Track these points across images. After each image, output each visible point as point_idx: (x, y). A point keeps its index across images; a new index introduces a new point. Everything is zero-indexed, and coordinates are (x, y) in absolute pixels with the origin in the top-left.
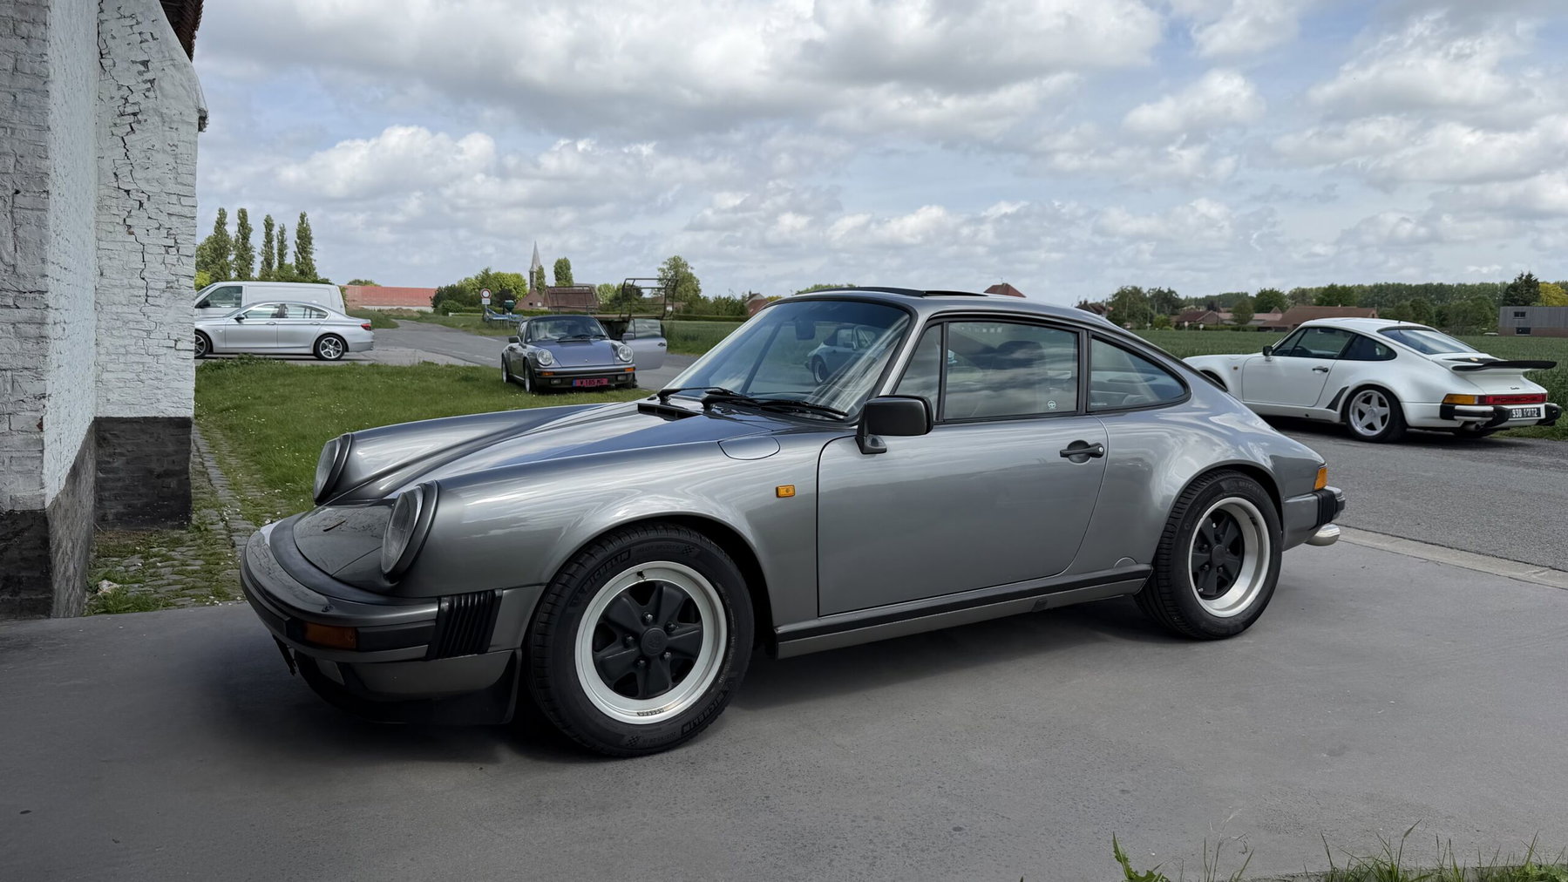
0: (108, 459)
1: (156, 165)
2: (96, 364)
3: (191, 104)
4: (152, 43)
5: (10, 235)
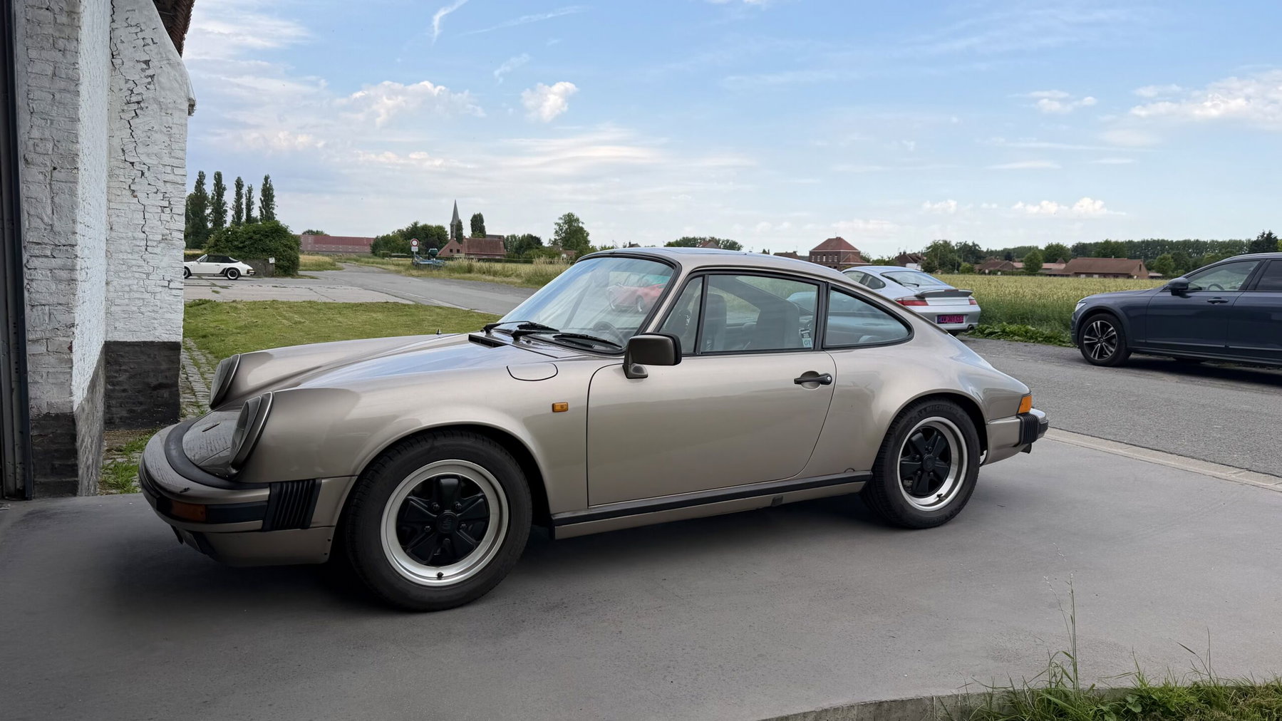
0: (115, 375)
1: (155, 143)
2: (107, 299)
3: (183, 94)
4: (152, 47)
5: (49, 201)
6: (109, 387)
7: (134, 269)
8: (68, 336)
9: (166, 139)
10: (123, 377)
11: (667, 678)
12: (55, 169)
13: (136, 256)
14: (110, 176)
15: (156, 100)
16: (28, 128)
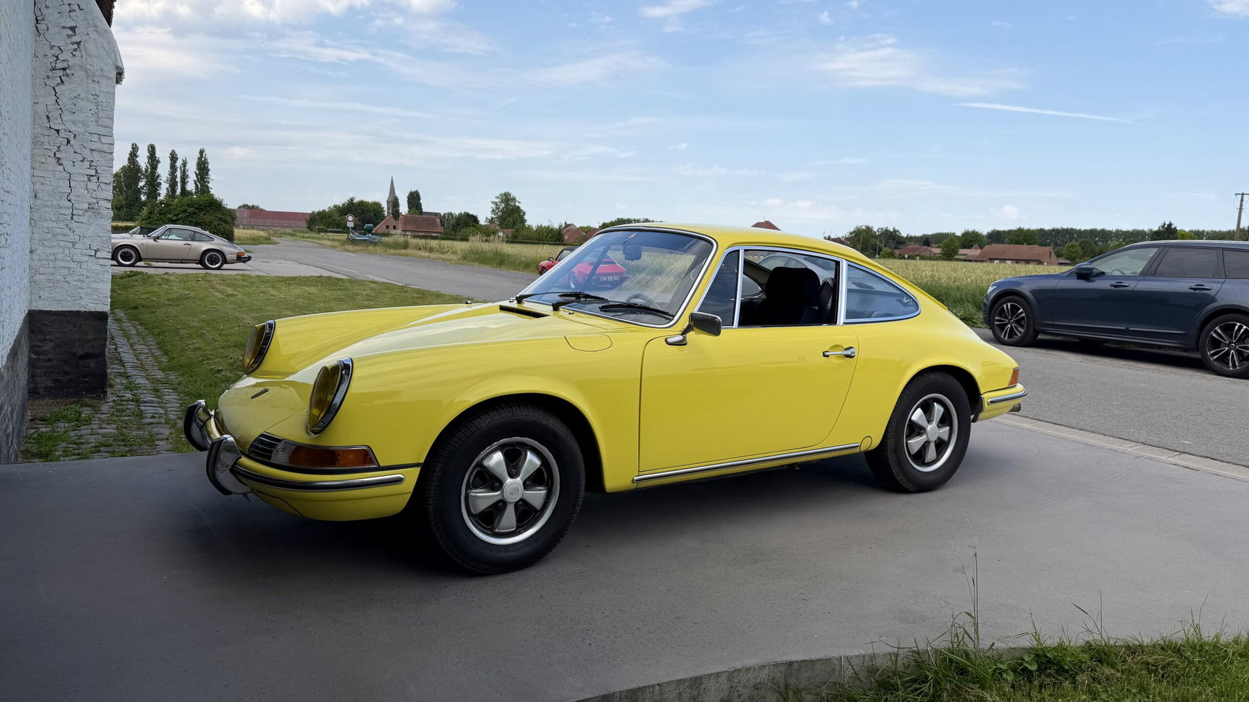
1: (81, 110)
2: (31, 268)
3: (110, 62)
4: (78, 13)
6: (33, 356)
7: (60, 237)
9: (93, 107)
10: (48, 347)
11: (585, 641)
13: (61, 225)
14: (35, 141)
15: (82, 67)
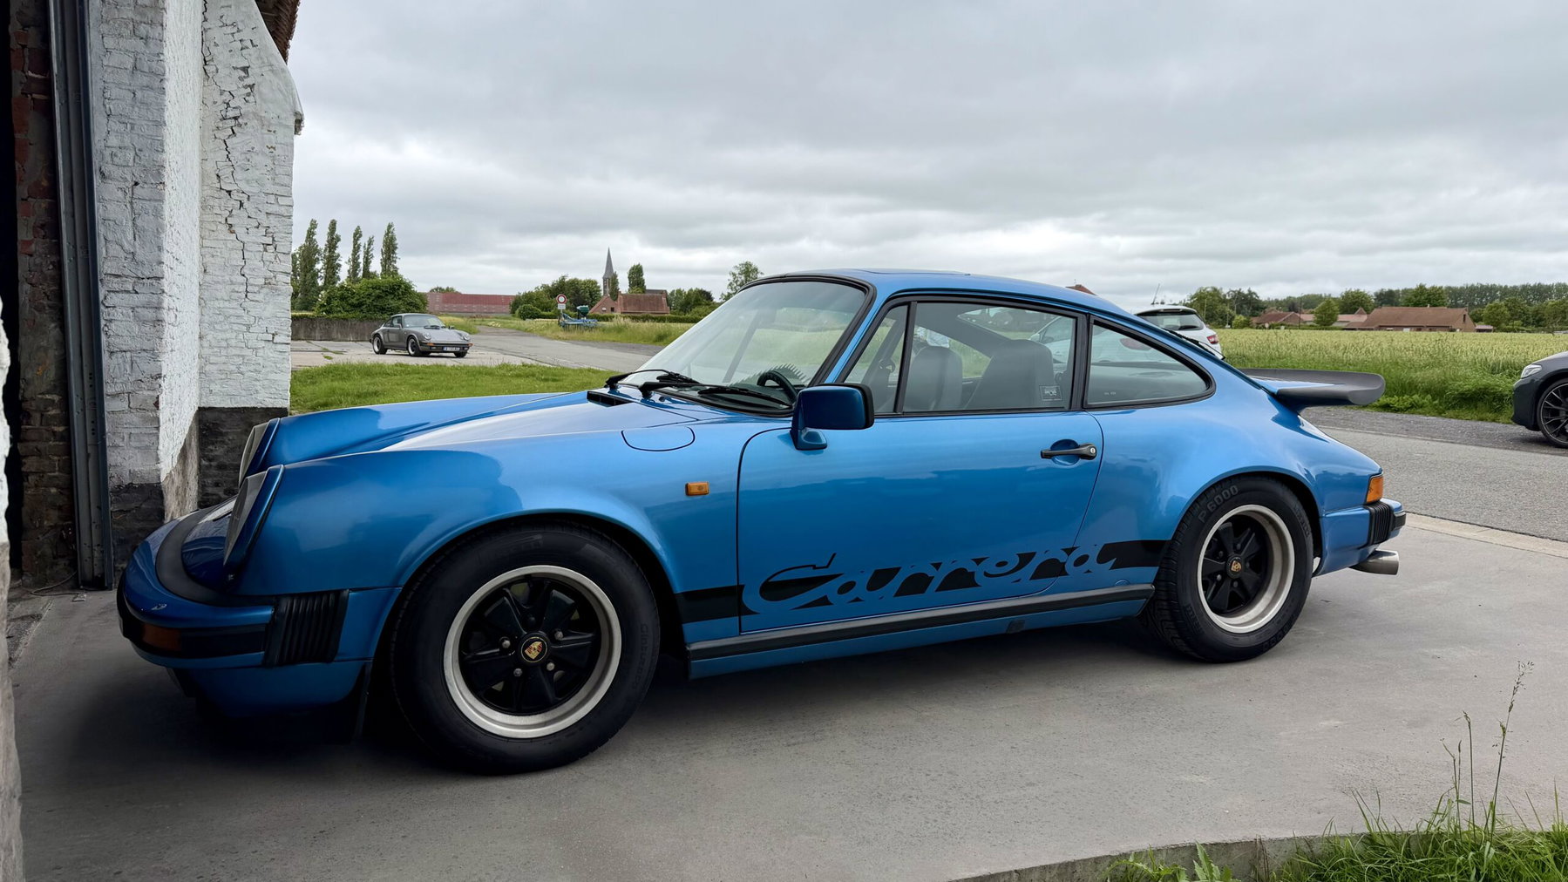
0: (211, 447)
1: (254, 167)
2: (200, 356)
3: (288, 107)
4: (252, 50)
5: (130, 224)
6: (204, 462)
7: (233, 320)
8: (154, 390)
9: (269, 162)
10: (220, 451)
12: (136, 184)
13: (235, 304)
14: (204, 206)
15: (256, 115)
16: (104, 135)
